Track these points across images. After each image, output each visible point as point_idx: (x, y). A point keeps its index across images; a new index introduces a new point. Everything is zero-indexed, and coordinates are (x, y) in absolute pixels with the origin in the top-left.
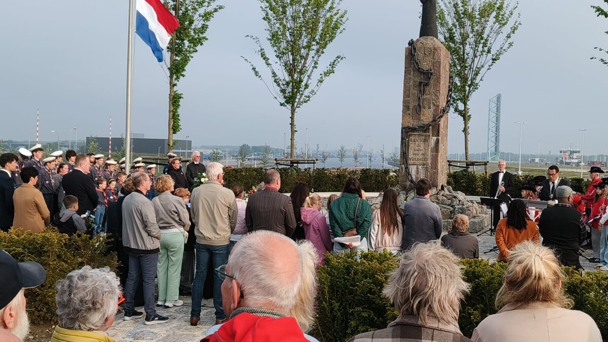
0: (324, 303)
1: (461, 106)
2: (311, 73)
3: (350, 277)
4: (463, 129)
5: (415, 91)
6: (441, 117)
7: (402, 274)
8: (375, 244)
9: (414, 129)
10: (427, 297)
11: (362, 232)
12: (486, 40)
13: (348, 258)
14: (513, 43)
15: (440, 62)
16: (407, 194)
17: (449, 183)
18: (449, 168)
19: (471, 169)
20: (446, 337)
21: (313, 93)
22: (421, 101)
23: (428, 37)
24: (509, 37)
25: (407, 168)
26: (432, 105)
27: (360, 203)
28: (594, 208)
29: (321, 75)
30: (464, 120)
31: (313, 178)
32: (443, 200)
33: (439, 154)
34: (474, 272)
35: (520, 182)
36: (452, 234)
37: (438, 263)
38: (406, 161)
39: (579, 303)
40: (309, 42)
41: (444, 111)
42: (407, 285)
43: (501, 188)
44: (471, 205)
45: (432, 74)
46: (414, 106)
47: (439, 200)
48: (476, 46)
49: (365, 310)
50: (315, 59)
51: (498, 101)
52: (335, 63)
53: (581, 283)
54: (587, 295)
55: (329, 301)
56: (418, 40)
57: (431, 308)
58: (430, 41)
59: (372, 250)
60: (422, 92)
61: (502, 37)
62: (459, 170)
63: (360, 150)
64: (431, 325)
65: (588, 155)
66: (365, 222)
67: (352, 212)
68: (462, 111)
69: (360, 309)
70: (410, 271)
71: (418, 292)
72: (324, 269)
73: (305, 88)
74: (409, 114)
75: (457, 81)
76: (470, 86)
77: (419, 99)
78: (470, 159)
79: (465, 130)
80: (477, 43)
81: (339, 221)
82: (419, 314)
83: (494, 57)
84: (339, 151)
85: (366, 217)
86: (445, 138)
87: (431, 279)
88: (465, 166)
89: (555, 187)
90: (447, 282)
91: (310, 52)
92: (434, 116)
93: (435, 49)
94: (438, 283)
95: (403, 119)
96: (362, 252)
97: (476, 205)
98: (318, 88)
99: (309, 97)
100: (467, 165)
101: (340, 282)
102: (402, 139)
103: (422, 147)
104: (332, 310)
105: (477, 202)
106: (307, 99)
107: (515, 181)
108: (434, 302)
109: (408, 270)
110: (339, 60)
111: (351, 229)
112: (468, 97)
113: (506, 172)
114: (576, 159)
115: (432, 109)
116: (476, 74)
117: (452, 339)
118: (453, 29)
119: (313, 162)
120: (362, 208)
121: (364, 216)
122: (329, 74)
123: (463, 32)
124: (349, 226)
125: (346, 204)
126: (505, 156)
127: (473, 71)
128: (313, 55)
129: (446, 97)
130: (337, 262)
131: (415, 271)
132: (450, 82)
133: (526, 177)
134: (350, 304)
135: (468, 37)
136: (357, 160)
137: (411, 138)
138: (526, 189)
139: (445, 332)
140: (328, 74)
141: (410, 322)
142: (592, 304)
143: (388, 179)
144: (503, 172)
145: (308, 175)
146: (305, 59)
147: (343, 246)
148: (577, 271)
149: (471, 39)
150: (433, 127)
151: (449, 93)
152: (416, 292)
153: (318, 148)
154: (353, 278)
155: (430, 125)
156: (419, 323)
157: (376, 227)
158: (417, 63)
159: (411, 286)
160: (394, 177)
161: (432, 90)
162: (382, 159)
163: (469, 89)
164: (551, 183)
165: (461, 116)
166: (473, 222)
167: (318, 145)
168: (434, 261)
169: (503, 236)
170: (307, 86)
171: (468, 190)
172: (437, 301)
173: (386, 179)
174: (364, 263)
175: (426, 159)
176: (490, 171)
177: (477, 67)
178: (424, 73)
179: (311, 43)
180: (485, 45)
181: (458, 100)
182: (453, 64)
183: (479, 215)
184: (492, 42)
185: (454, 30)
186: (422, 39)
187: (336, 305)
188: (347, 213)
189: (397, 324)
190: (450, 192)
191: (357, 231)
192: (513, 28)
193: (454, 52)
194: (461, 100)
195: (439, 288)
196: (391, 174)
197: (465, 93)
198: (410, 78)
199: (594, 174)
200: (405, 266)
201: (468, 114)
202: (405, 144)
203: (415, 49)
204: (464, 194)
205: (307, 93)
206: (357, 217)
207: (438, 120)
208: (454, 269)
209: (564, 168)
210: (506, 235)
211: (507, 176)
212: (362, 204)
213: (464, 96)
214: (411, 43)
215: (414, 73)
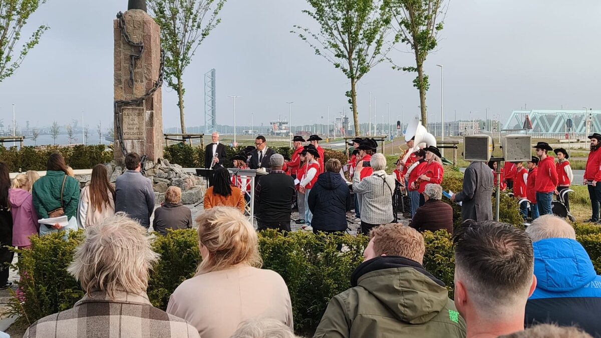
0: (30, 288)
1: (175, 81)
2: (13, 44)
3: (57, 258)
4: (178, 103)
5: (125, 65)
6: (154, 90)
7: (87, 250)
8: (86, 222)
9: (127, 104)
10: (113, 270)
11: (70, 211)
12: (195, 15)
13: (56, 238)
14: (220, 19)
15: (150, 36)
16: (123, 169)
17: (166, 157)
18: (166, 142)
19: (187, 142)
20: (135, 310)
21: (16, 66)
22: (133, 75)
23: (137, 10)
24: (216, 13)
25: (121, 143)
26: (144, 79)
27: (66, 181)
28: (299, 173)
29: (24, 46)
30: (178, 94)
31: (21, 157)
32: (160, 174)
33: (154, 128)
34: (185, 242)
35: (234, 152)
36: (165, 206)
37: (124, 235)
38: (121, 135)
39: (283, 262)
40: (8, 12)
41: (157, 85)
42: (91, 260)
43: (215, 159)
44: (188, 177)
45: (142, 47)
46: (126, 80)
47: (156, 174)
48: (186, 21)
49: (75, 291)
50: (16, 30)
51: (212, 76)
52: (39, 34)
53: (283, 244)
54: (289, 254)
55: (35, 286)
56: (126, 13)
57: (119, 281)
58: (138, 14)
59: (82, 229)
60: (134, 65)
61: (210, 13)
62: (176, 143)
63: (75, 126)
64: (119, 299)
65: (296, 125)
66: (73, 201)
67: (57, 191)
68: (176, 85)
69: (70, 290)
70: (95, 246)
71: (104, 267)
72: (28, 252)
73: (6, 61)
74: (121, 88)
75: (169, 55)
76: (182, 60)
77: (131, 72)
78: (187, 132)
79: (180, 104)
80: (187, 18)
81: (43, 201)
82: (106, 290)
83: (204, 33)
84: (52, 128)
85: (73, 195)
86: (159, 112)
87: (118, 252)
88: (182, 139)
89: (263, 156)
90: (135, 254)
91: (11, 22)
92: (147, 90)
93: (144, 22)
94: (125, 255)
95: (115, 93)
96: (71, 231)
97: (192, 177)
98: (21, 60)
99: (11, 70)
100: (184, 138)
101: (46, 265)
102: (116, 113)
103: (136, 121)
104: (39, 295)
105: (193, 174)
106: (10, 72)
107: (229, 152)
108: (121, 275)
109: (94, 244)
110: (43, 30)
111: (57, 209)
112: (181, 71)
113: (220, 144)
114: (284, 129)
115: (144, 83)
116: (188, 49)
117: (141, 311)
118: (162, 3)
119: (19, 139)
120: (69, 185)
121: (71, 194)
122: (33, 45)
123: (172, 6)
124: (54, 206)
125: (51, 183)
126: (221, 129)
127: (184, 46)
128: (14, 25)
129: (158, 71)
130: (42, 244)
131: (101, 245)
132: (161, 56)
133: (239, 147)
134: (59, 287)
135: (178, 12)
136: (72, 137)
137: (124, 112)
138: (237, 158)
139: (134, 305)
140: (31, 46)
141: (97, 299)
142: (294, 262)
143: (103, 155)
144: (216, 144)
145: (15, 154)
146: (5, 30)
147: (49, 227)
148: (280, 233)
149: (181, 14)
150: (147, 101)
151: (160, 67)
152: (101, 267)
153: (28, 125)
154: (62, 260)
155: (143, 99)
156: (106, 299)
157: (86, 205)
158: (127, 36)
159: (96, 261)
160: (110, 152)
161: (144, 64)
162: (99, 135)
163: (182, 64)
164: (259, 152)
165: (176, 90)
166: (190, 193)
167: (28, 122)
168: (120, 233)
169: (211, 204)
170: (8, 58)
171: (185, 163)
172: (125, 274)
173: (101, 154)
174: (73, 243)
175: (141, 133)
176: (206, 143)
177: (188, 42)
178: (135, 46)
179: (10, 13)
180: (194, 20)
181: (171, 74)
182: (164, 38)
183: (196, 186)
184: (201, 17)
185: (164, 4)
186: (131, 12)
187: (44, 289)
188: (52, 192)
189: (84, 303)
190: (167, 166)
191: (64, 210)
192: (219, 5)
193: (165, 26)
194: (174, 74)
195: (126, 260)
196: (107, 150)
197: (178, 67)
198: (120, 51)
199: (297, 142)
200: (91, 241)
201: (182, 88)
202: (119, 118)
203: (123, 21)
204: (181, 167)
205: (9, 65)
206: (64, 196)
207: (151, 94)
208: (141, 240)
209: (275, 138)
210: (213, 203)
211: (221, 148)
212: (69, 181)
213: (177, 70)
214: (120, 16)
215: (124, 47)
